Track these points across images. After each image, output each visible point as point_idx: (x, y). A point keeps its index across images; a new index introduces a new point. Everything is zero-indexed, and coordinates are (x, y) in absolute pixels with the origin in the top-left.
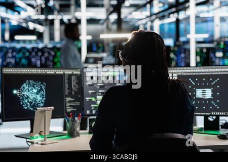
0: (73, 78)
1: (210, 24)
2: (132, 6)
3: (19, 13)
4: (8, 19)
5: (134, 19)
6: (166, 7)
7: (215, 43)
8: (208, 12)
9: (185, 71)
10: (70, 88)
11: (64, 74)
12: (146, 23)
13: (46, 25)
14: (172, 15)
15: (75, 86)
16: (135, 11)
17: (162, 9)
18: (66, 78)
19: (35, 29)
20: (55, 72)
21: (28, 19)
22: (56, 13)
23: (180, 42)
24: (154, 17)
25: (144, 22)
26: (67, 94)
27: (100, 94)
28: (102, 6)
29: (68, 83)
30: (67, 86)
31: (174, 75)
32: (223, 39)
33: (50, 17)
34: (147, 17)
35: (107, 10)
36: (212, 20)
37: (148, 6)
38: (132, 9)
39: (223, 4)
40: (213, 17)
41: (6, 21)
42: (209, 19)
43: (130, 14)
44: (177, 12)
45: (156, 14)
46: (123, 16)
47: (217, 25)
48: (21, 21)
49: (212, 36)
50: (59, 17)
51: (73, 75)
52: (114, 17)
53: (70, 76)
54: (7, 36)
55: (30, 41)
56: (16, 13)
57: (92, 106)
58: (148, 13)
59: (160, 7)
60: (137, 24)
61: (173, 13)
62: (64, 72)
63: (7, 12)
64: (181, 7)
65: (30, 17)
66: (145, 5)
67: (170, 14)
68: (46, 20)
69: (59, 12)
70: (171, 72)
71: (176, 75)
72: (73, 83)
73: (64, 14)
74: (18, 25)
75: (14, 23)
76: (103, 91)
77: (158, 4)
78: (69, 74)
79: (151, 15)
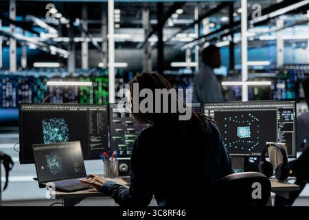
0: (98, 115)
1: (271, 48)
2: (176, 26)
3: (38, 35)
4: (25, 41)
5: (179, 42)
6: (219, 27)
7: (277, 72)
8: (270, 34)
9: (223, 107)
10: (95, 126)
11: (88, 111)
12: (194, 47)
13: (71, 49)
14: (225, 38)
15: (100, 125)
16: (180, 32)
17: (214, 30)
18: (90, 116)
19: (58, 54)
20: (78, 109)
21: (49, 42)
22: (83, 35)
23: (234, 70)
24: (203, 40)
25: (191, 45)
26: (91, 133)
27: (128, 132)
28: (141, 26)
29: (92, 121)
30: (91, 124)
31: (211, 111)
32: (287, 67)
33: (77, 40)
34: (195, 40)
35: (146, 31)
36: (274, 43)
37: (196, 26)
38: (177, 30)
39: (288, 24)
40: (275, 40)
41: (22, 44)
42: (271, 43)
43: (175, 36)
44: (232, 34)
45: (205, 36)
46: (165, 39)
47: (280, 51)
48: (41, 44)
49: (275, 63)
50: (88, 40)
51: (98, 111)
52: (154, 40)
53: (95, 113)
54: (24, 62)
55: (52, 69)
56: (35, 35)
57: (119, 145)
58: (196, 35)
59: (210, 28)
60: (182, 49)
61: (226, 35)
62: (88, 109)
63: (24, 34)
64: (235, 28)
65: (51, 39)
66: (192, 26)
67: (222, 36)
68: (72, 43)
69: (87, 34)
70: (207, 109)
71: (213, 111)
72: (99, 121)
73: (94, 37)
74: (37, 49)
75: (33, 47)
76: (132, 129)
77: (208, 24)
78: (93, 111)
79: (200, 38)
